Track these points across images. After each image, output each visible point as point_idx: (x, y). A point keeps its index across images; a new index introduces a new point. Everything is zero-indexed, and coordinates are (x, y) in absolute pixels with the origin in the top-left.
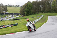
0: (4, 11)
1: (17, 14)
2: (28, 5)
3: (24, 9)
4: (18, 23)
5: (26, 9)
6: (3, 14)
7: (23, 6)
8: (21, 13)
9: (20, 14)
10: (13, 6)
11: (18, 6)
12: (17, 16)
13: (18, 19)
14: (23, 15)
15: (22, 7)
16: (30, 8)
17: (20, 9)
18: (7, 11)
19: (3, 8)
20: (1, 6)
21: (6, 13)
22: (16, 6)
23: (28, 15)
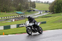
0: (32, 8)
1: (46, 11)
2: (58, 1)
3: (53, 6)
4: (47, 21)
5: (56, 6)
6: (31, 11)
7: (53, 3)
8: (50, 10)
9: (49, 12)
10: (42, 3)
11: (47, 3)
12: (46, 14)
13: (47, 17)
14: (52, 13)
15: (51, 4)
16: (61, 5)
17: (49, 6)
18: (35, 7)
19: (31, 4)
20: (28, 2)
21: (34, 9)
22: (45, 2)
23: (58, 13)
